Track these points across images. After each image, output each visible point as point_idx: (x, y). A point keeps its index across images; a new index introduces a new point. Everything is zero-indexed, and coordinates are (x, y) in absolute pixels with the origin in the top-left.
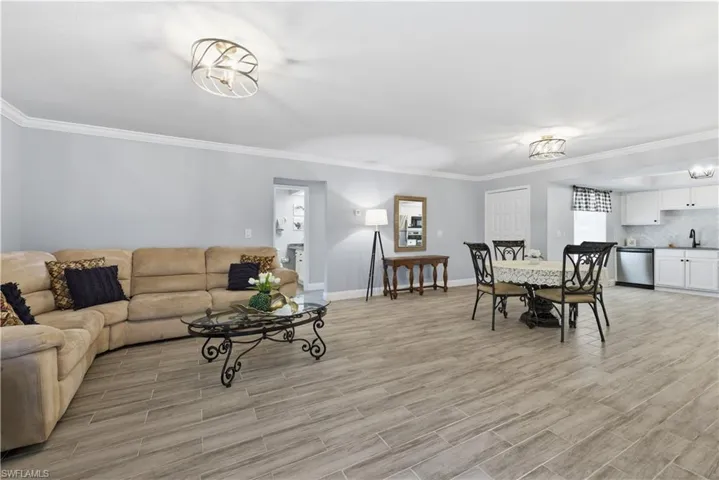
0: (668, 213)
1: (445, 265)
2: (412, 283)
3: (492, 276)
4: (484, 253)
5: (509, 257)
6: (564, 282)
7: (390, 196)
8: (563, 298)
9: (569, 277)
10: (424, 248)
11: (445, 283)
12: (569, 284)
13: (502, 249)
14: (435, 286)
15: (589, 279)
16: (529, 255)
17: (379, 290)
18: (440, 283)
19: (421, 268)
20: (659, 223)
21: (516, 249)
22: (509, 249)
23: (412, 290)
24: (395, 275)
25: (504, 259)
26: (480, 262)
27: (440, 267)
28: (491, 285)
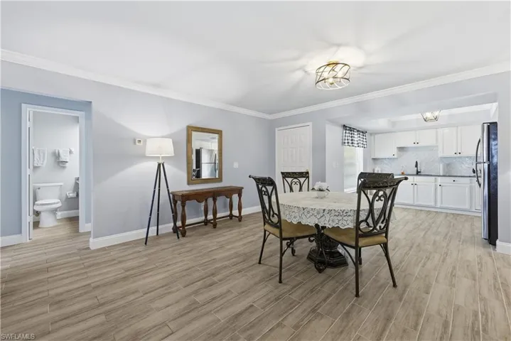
0: (401, 149)
1: (240, 196)
2: (206, 216)
3: (279, 216)
4: (270, 188)
5: (296, 187)
6: (358, 223)
7: (180, 126)
8: (357, 242)
9: (363, 216)
10: (220, 179)
11: (240, 213)
12: (363, 226)
13: (289, 180)
14: (231, 216)
15: (382, 218)
16: (316, 187)
17: (167, 227)
18: (235, 212)
19: (215, 200)
20: (395, 156)
21: (302, 180)
22: (295, 180)
23: (206, 222)
24: (183, 210)
25: (291, 190)
26: (266, 198)
27: (235, 197)
28: (278, 225)
